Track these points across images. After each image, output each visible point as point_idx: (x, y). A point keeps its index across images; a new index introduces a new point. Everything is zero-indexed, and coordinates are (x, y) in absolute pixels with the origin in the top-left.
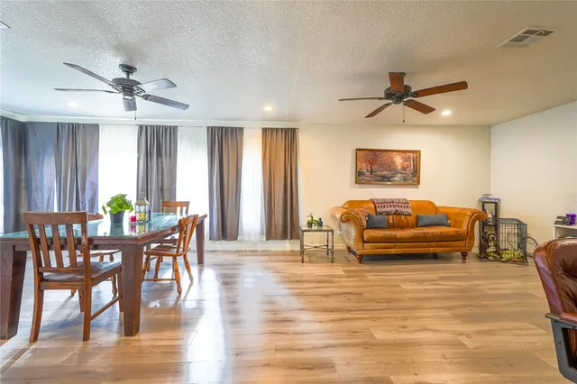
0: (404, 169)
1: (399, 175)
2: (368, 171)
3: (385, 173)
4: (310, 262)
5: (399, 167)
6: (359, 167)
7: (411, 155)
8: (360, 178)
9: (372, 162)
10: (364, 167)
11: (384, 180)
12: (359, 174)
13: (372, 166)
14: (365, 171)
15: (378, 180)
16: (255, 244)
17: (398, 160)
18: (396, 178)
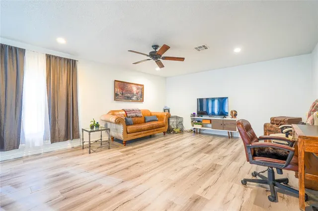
0: (137, 93)
1: (135, 97)
2: (120, 93)
3: (129, 95)
4: (95, 151)
5: (135, 93)
6: (116, 91)
7: (140, 86)
8: (117, 97)
9: (122, 89)
10: (118, 91)
11: (128, 99)
12: (116, 95)
13: (123, 91)
14: (119, 93)
15: (125, 99)
16: (39, 148)
17: (134, 89)
18: (133, 98)
